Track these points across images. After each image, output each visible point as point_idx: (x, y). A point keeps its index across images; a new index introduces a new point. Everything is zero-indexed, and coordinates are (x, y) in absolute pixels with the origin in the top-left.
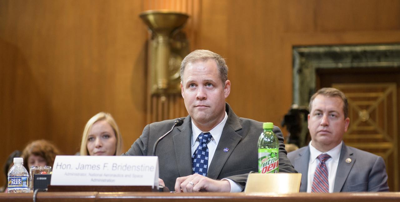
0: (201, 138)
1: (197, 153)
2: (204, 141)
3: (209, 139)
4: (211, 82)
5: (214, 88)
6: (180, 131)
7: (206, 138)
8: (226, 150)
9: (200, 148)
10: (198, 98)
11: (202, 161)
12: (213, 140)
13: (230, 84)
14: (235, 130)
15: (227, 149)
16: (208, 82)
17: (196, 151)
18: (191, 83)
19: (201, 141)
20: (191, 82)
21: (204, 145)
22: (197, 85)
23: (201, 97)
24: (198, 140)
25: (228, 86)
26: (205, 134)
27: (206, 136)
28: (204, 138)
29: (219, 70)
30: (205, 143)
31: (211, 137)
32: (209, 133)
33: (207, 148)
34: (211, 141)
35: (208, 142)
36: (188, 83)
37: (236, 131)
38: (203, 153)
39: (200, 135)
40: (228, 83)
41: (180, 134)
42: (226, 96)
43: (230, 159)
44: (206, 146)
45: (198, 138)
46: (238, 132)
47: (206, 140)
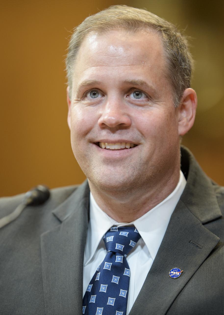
0: (110, 239)
1: (98, 279)
2: (119, 247)
3: (132, 243)
4: (143, 88)
5: (150, 103)
6: (60, 222)
7: (125, 241)
8: (175, 273)
9: (108, 266)
10: (103, 126)
11: (111, 301)
12: (143, 245)
13: (196, 100)
14: (204, 219)
15: (179, 271)
16: (135, 86)
17: (97, 272)
18: (89, 88)
19: (109, 246)
20: (89, 85)
21: (119, 259)
22: (104, 94)
23: (114, 122)
24: (103, 244)
25: (188, 104)
26: (121, 229)
27: (124, 234)
28: (118, 239)
29: (168, 58)
30: (121, 253)
31: (137, 237)
32: (133, 227)
33: (125, 265)
34: (139, 247)
35: (128, 250)
36: (83, 86)
37: (204, 224)
38: (115, 280)
39: (109, 231)
40: (191, 97)
41: (59, 229)
42: (182, 130)
43: (182, 297)
44: (125, 260)
45: (104, 239)
46: (210, 225)
47: (124, 246)
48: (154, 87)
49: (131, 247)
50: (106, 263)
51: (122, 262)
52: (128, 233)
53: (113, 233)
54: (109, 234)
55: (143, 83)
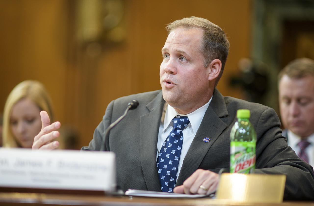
0: (175, 122)
1: (168, 140)
2: (179, 126)
3: (185, 125)
6: (149, 111)
7: (182, 124)
8: (206, 140)
9: (173, 135)
11: (173, 152)
12: (190, 126)
14: (220, 116)
15: (208, 139)
17: (168, 137)
19: (175, 125)
21: (178, 132)
24: (172, 124)
25: (217, 66)
26: (181, 117)
27: (182, 120)
28: (179, 123)
30: (180, 129)
31: (188, 122)
32: (186, 117)
34: (188, 127)
35: (183, 128)
37: (220, 118)
38: (176, 141)
39: (175, 118)
41: (149, 115)
44: (181, 132)
45: (173, 121)
46: (223, 119)
47: (181, 126)
48: (190, 55)
49: (185, 127)
50: (172, 133)
51: (180, 133)
52: (184, 120)
53: (177, 119)
54: (175, 119)
55: (184, 53)
